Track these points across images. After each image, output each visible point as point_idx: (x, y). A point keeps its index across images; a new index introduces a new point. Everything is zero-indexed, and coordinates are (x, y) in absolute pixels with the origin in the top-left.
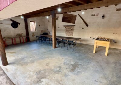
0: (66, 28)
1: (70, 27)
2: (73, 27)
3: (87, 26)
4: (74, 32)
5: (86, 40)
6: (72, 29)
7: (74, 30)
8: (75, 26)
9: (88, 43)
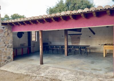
0: (71, 36)
1: (76, 35)
2: (79, 36)
3: (94, 34)
4: (81, 41)
5: (95, 48)
6: (78, 38)
7: (81, 39)
8: (81, 34)
9: (97, 51)
